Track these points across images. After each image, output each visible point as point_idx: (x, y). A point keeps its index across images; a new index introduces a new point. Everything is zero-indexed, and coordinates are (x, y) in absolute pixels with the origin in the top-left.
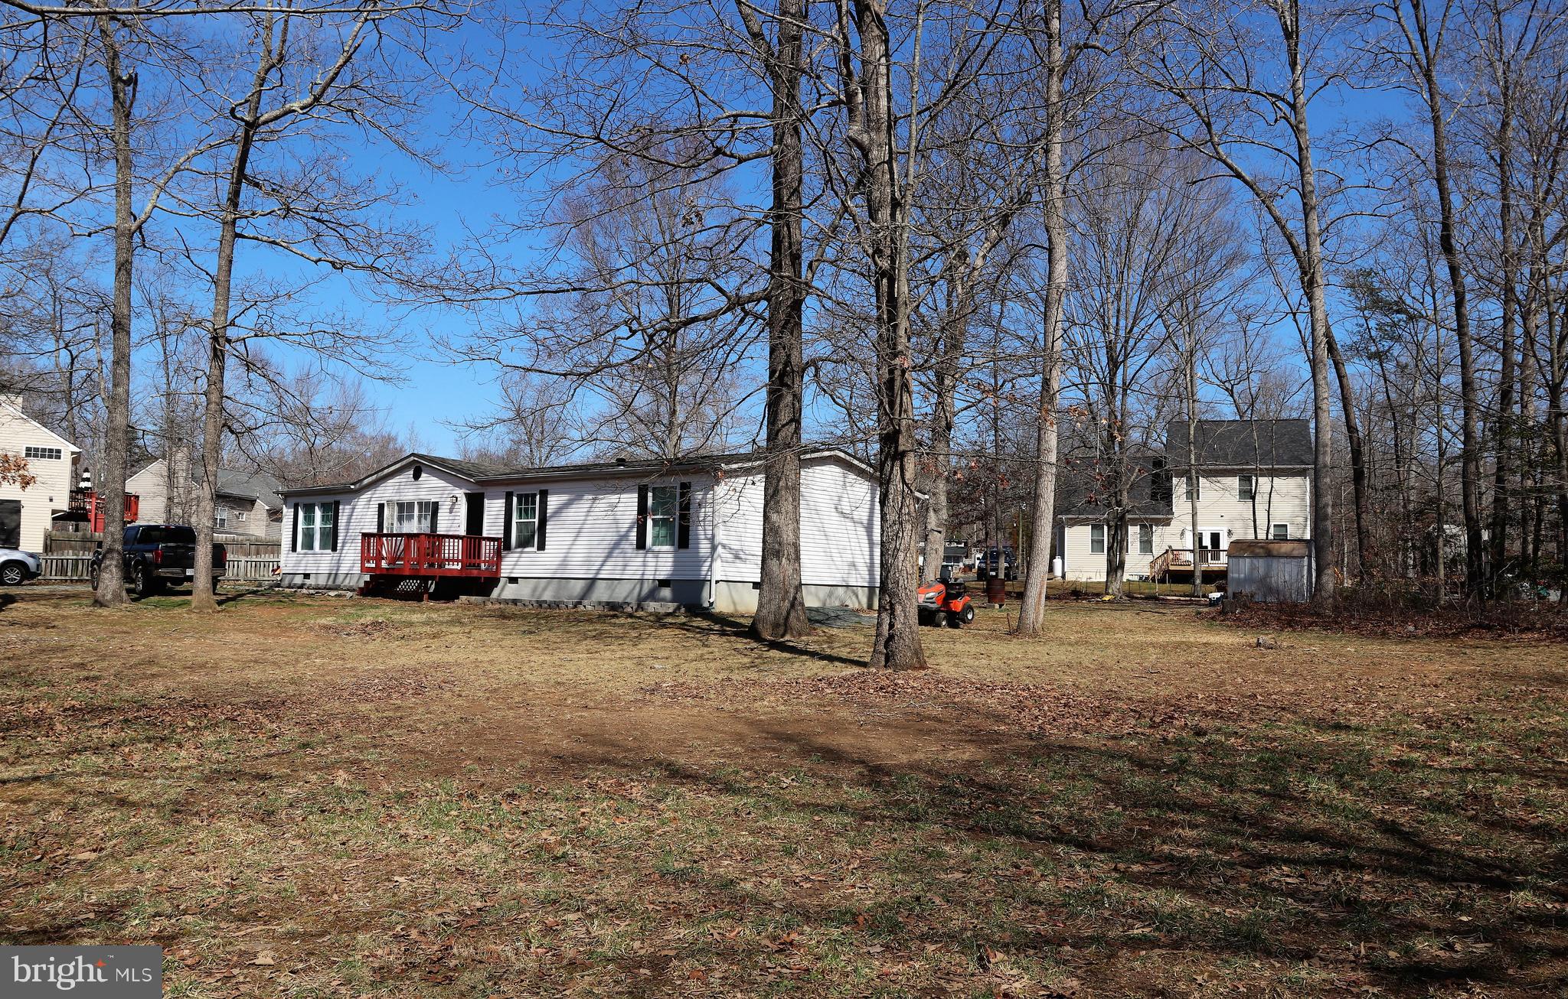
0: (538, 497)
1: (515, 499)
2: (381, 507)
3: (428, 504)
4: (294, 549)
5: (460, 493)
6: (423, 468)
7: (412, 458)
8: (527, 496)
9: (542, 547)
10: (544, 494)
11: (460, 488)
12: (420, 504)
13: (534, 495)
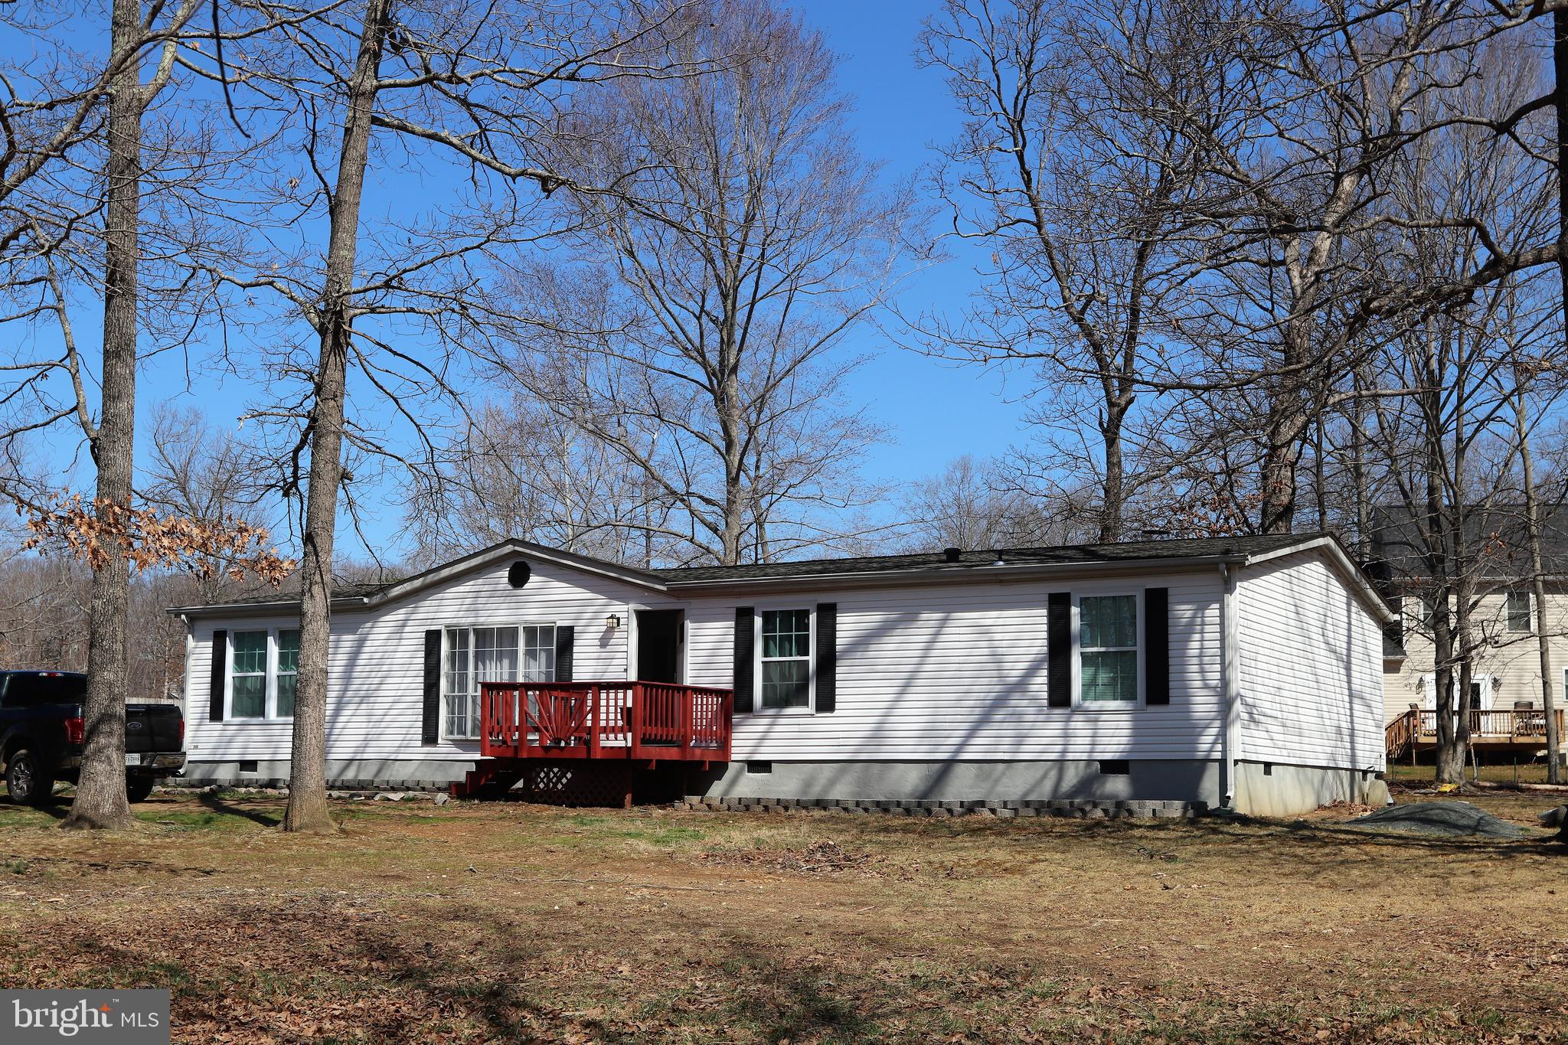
0: (813, 618)
1: (758, 622)
2: (432, 639)
3: (547, 631)
4: (216, 714)
5: (626, 611)
6: (531, 565)
7: (509, 548)
8: (786, 615)
9: (826, 703)
10: (828, 614)
11: (625, 600)
12: (531, 632)
13: (806, 614)
